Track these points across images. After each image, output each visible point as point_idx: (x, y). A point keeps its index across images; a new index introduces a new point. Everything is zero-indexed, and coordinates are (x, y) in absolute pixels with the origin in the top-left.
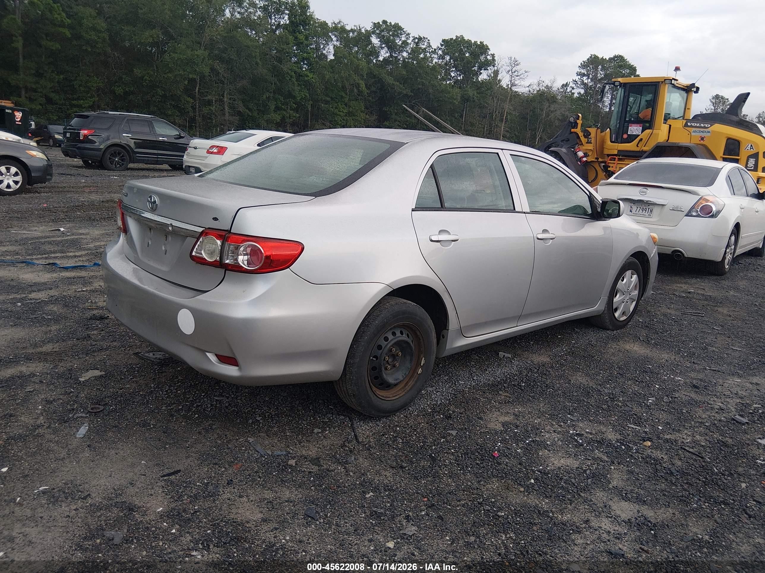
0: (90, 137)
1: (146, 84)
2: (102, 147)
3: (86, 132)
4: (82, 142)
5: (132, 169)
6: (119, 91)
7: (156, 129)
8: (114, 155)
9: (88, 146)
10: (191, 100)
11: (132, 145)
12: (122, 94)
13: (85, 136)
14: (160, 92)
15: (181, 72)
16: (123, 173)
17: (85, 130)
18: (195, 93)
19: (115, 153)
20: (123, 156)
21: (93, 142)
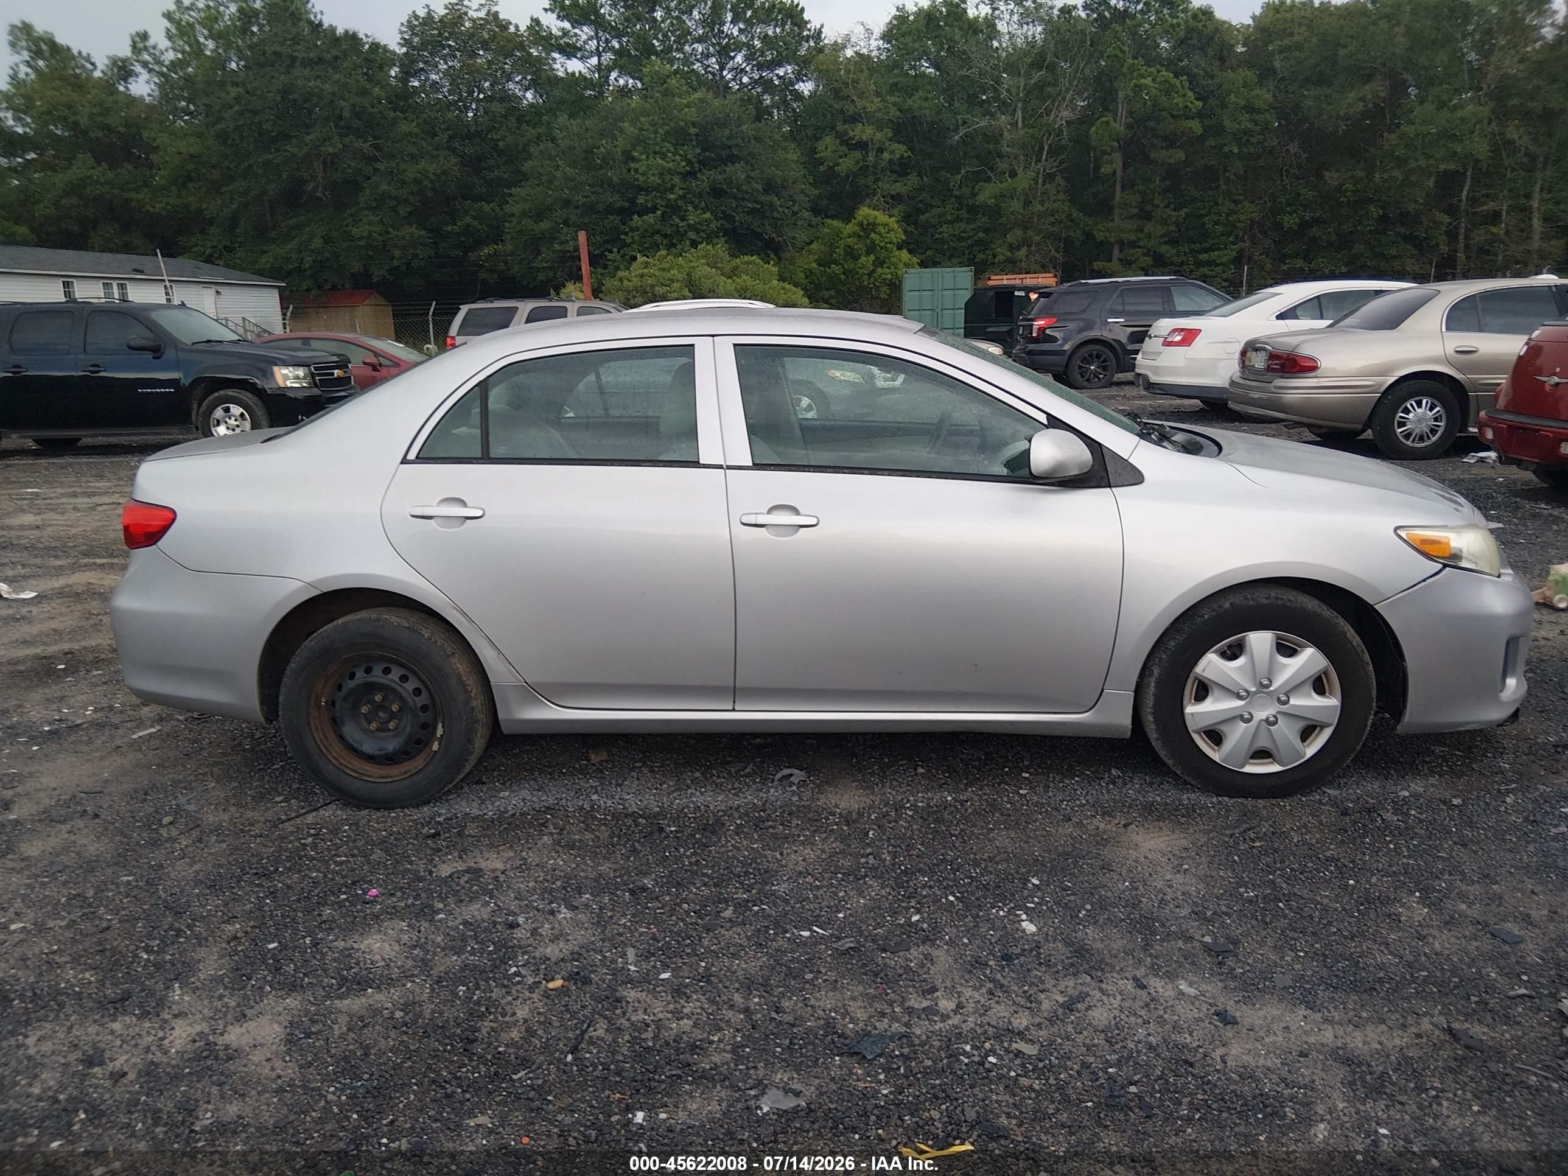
0: (1048, 332)
1: (1345, 200)
2: (1066, 347)
3: (1042, 323)
4: (1036, 341)
5: (1119, 384)
6: (1290, 221)
7: (1176, 300)
8: (1087, 360)
9: (1046, 347)
10: (1446, 219)
11: (1124, 340)
12: (1295, 228)
13: (1042, 330)
14: (1374, 211)
15: (1423, 163)
16: (1106, 392)
17: (1041, 319)
18: (1461, 200)
19: (1090, 356)
20: (1104, 361)
21: (1054, 339)
